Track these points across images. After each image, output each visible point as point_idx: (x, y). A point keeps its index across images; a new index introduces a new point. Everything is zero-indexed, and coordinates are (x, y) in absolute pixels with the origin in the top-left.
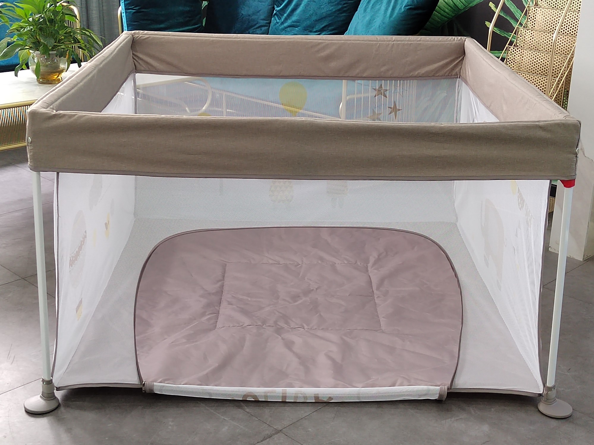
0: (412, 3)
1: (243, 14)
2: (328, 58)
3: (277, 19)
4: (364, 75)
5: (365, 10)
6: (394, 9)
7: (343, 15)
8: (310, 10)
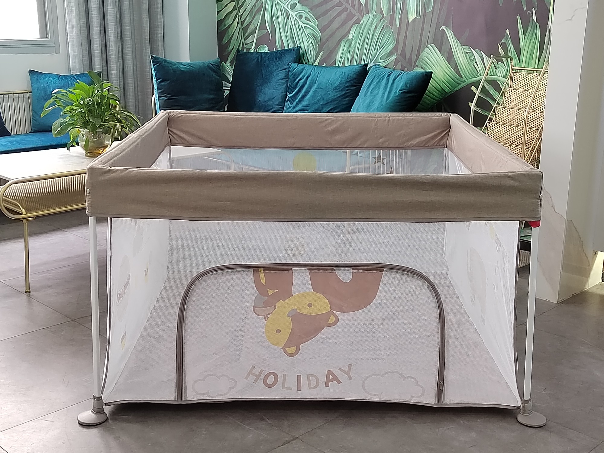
0: (405, 87)
1: (260, 100)
2: (334, 132)
3: (289, 104)
4: (365, 146)
5: (365, 95)
6: (390, 92)
7: (346, 99)
8: (318, 96)
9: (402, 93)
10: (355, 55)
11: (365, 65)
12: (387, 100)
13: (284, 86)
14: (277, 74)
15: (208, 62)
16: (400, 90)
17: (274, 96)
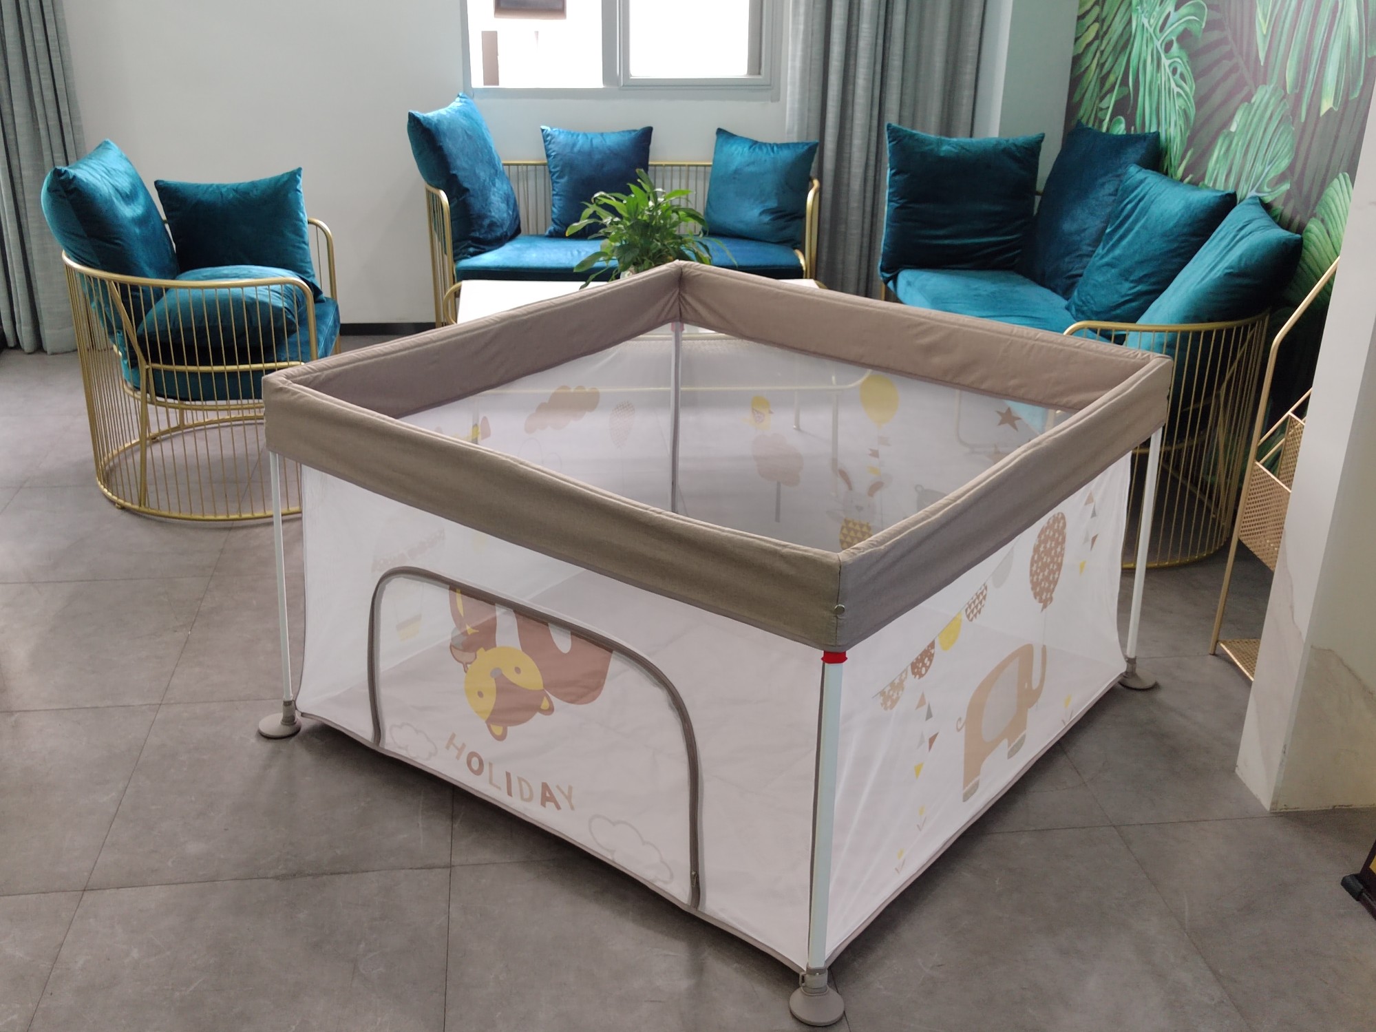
9: (1227, 274)
10: (1233, 168)
11: (1228, 195)
12: (1199, 283)
13: (1108, 210)
14: (1103, 184)
15: (1011, 141)
16: (1226, 268)
17: (1087, 226)
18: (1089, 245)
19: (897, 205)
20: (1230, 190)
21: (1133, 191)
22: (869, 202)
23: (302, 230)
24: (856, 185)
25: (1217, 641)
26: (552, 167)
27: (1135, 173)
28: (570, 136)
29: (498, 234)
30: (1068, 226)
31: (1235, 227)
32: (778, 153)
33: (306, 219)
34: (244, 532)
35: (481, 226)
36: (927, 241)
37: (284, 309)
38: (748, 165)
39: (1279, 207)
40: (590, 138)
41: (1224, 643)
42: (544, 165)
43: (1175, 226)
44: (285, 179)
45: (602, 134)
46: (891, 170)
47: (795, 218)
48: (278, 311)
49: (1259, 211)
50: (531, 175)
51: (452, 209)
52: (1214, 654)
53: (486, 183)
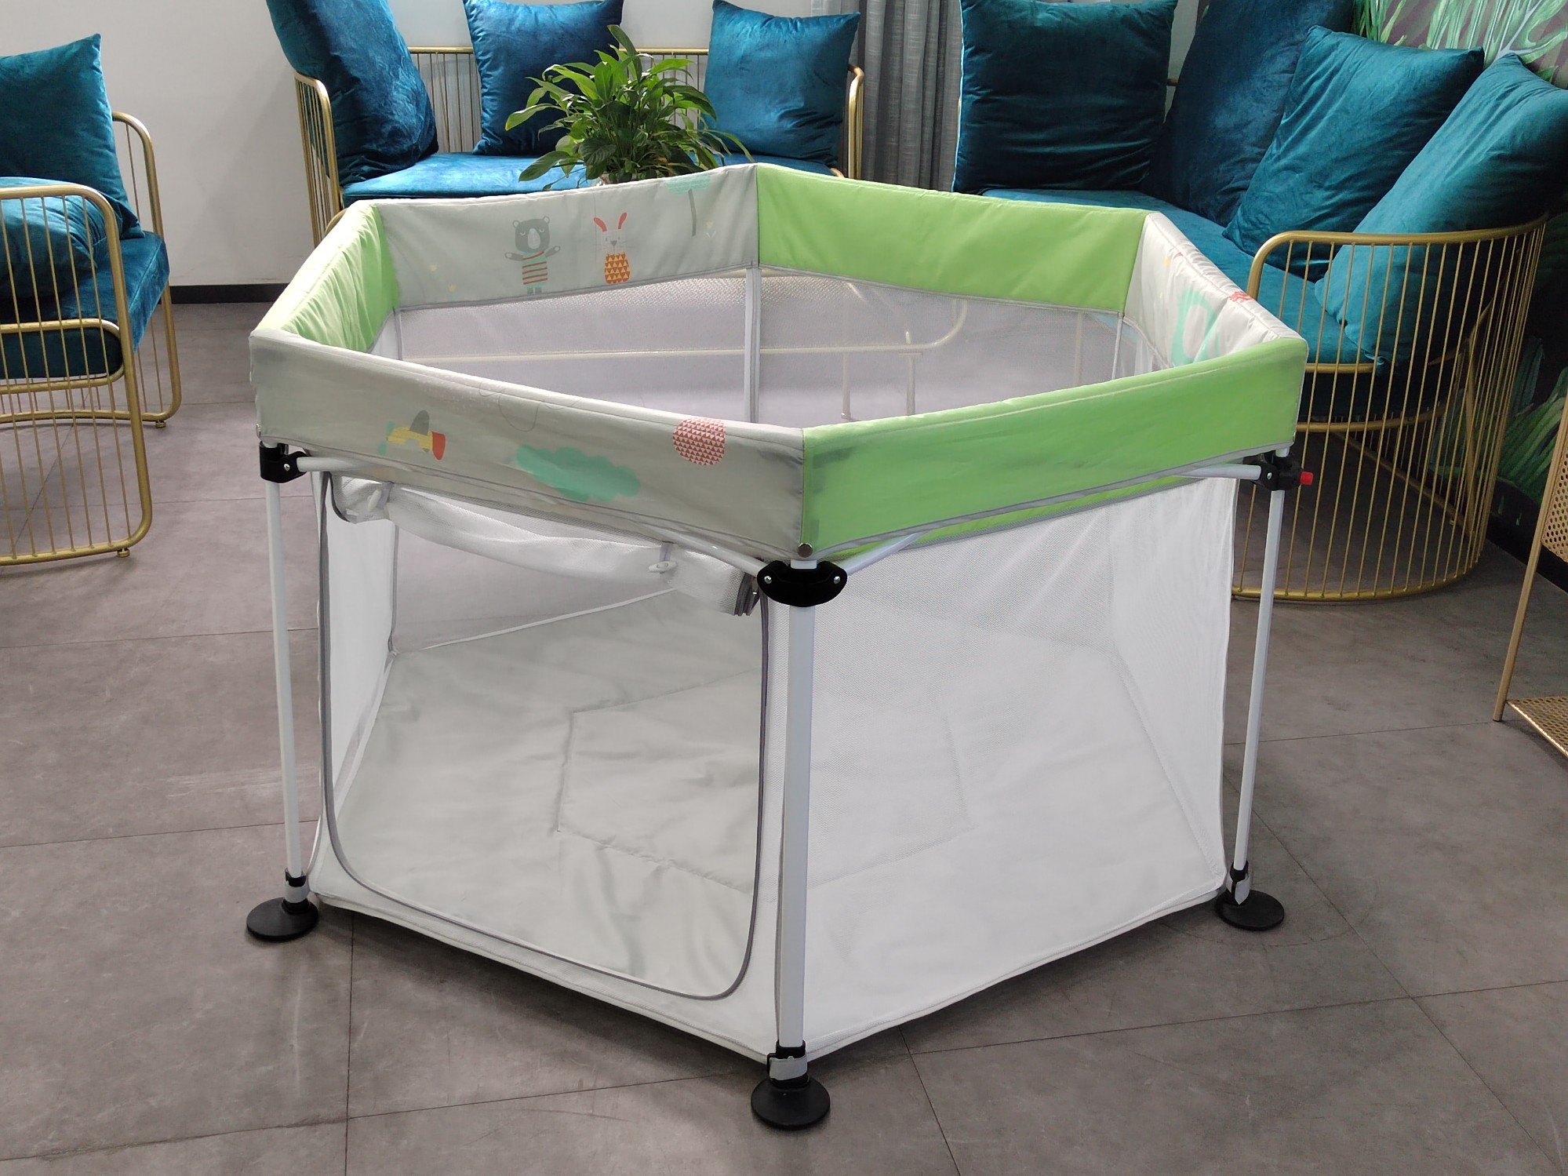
1: (1216, 126)
7: (1389, 154)
8: (1334, 134)
9: (1492, 158)
10: (1474, 17)
11: (1472, 53)
12: (1448, 175)
13: (1282, 93)
14: (1273, 57)
15: (1132, 7)
16: (1492, 149)
17: (1251, 118)
18: (1254, 145)
19: (977, 98)
20: (1470, 45)
21: (1320, 62)
22: (929, 104)
23: (103, 128)
24: (912, 79)
25: (1506, 702)
26: (480, 53)
27: (1320, 38)
28: (504, 9)
29: (405, 147)
30: (1223, 120)
31: (1493, 95)
32: (803, 30)
33: (109, 112)
34: (21, 582)
35: (381, 135)
36: (1019, 149)
37: (70, 236)
38: (761, 49)
39: (1550, 66)
40: (533, 12)
41: (1517, 703)
42: (469, 53)
43: (1393, 104)
44: (74, 50)
45: (551, 7)
46: (966, 49)
47: (830, 124)
48: (59, 239)
49: (1523, 73)
50: (451, 67)
51: (335, 110)
52: (1501, 721)
53: (385, 73)
